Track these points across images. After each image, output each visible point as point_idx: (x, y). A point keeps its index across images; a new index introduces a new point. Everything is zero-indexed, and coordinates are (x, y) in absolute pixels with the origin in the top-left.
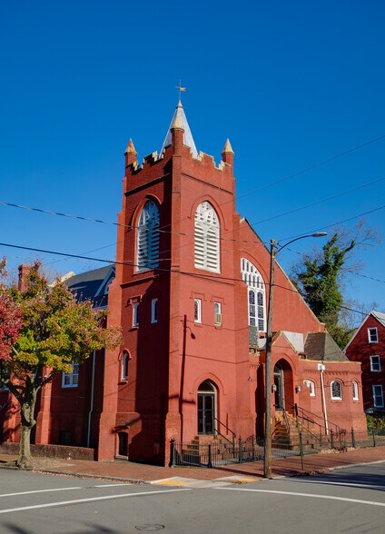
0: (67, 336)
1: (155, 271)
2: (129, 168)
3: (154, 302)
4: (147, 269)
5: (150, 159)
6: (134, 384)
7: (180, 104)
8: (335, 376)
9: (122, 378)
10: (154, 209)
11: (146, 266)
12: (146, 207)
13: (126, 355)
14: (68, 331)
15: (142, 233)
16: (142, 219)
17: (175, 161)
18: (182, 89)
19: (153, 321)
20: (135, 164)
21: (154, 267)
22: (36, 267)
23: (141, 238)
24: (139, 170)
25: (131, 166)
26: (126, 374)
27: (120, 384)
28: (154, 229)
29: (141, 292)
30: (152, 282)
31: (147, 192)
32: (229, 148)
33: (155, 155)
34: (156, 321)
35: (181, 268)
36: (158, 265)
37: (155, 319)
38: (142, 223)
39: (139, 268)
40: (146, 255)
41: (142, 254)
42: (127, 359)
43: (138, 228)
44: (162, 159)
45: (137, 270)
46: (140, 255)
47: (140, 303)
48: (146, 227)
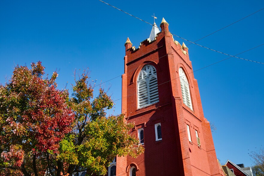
0: (105, 140)
1: (156, 105)
2: (129, 51)
4: (145, 106)
5: (146, 43)
7: (155, 24)
10: (152, 68)
11: (147, 104)
12: (144, 68)
13: (133, 167)
15: (140, 85)
16: (141, 76)
17: (167, 39)
18: (155, 18)
19: (157, 139)
20: (133, 48)
21: (154, 103)
22: (84, 79)
23: (140, 88)
24: (137, 50)
25: (131, 49)
28: (151, 81)
29: (145, 120)
30: (154, 112)
31: (145, 60)
32: (185, 46)
33: (149, 40)
34: (161, 139)
35: (180, 98)
36: (158, 101)
37: (159, 138)
38: (141, 78)
39: (140, 106)
40: (147, 97)
41: (142, 97)
42: (135, 171)
43: (138, 82)
44: (155, 40)
45: (139, 107)
46: (140, 98)
47: (144, 128)
48: (145, 80)
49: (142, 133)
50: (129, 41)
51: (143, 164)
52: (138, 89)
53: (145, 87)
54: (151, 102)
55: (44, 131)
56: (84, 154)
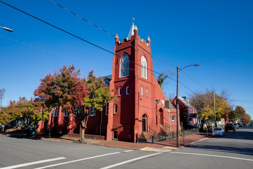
0: (102, 98)
1: (128, 77)
2: (117, 43)
3: (127, 88)
4: (124, 77)
5: (125, 40)
6: (120, 115)
7: (133, 24)
8: (173, 114)
9: (115, 113)
10: (127, 57)
11: (124, 76)
12: (124, 56)
13: (116, 105)
14: (102, 96)
16: (122, 60)
17: (136, 41)
18: (134, 19)
19: (127, 94)
20: (119, 42)
21: (127, 76)
22: (92, 72)
23: (121, 66)
24: (121, 44)
25: (118, 42)
26: (116, 111)
27: (114, 115)
28: (127, 63)
29: (122, 84)
30: (126, 81)
31: (124, 51)
32: (149, 39)
33: (127, 39)
34: (128, 94)
35: (138, 76)
36: (129, 75)
37: (128, 93)
38: (122, 61)
39: (121, 76)
40: (124, 72)
41: (122, 72)
42: (117, 106)
43: (120, 63)
44: (130, 40)
45: (120, 77)
46: (121, 72)
47: (122, 88)
48: (123, 63)
49: (121, 90)
50: (117, 37)
51: (120, 104)
52: (120, 67)
53: (123, 66)
54: (126, 75)
55: (78, 98)
56: (93, 103)
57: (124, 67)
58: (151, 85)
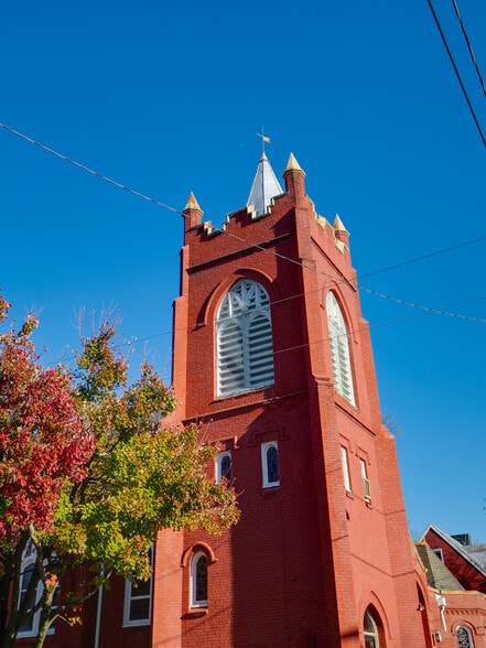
1: (267, 392)
2: (194, 233)
3: (265, 448)
4: (238, 391)
5: (242, 218)
7: (265, 157)
8: (461, 617)
9: (191, 605)
10: (253, 293)
11: (242, 386)
12: (236, 289)
13: (201, 554)
15: (225, 332)
16: (225, 309)
17: (300, 217)
18: (266, 139)
19: (266, 484)
20: (206, 225)
21: (261, 385)
23: (223, 340)
24: (216, 234)
25: (201, 230)
26: (201, 594)
27: (186, 617)
28: (253, 324)
29: (237, 429)
30: (259, 411)
31: (238, 264)
32: (341, 227)
33: (252, 210)
34: (277, 484)
35: (331, 382)
36: (273, 382)
37: (270, 481)
38: (227, 315)
39: (223, 390)
40: (241, 367)
41: (229, 367)
42: (203, 566)
43: (219, 324)
44: (269, 215)
45: (218, 394)
46: (222, 368)
47: (233, 451)
48: (236, 321)
49: (225, 464)
50: (193, 204)
51: (226, 548)
52: (219, 343)
53: (236, 339)
54: (253, 383)
57: (241, 342)
58: (376, 443)
